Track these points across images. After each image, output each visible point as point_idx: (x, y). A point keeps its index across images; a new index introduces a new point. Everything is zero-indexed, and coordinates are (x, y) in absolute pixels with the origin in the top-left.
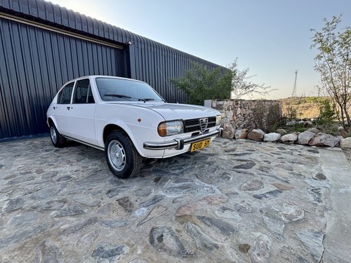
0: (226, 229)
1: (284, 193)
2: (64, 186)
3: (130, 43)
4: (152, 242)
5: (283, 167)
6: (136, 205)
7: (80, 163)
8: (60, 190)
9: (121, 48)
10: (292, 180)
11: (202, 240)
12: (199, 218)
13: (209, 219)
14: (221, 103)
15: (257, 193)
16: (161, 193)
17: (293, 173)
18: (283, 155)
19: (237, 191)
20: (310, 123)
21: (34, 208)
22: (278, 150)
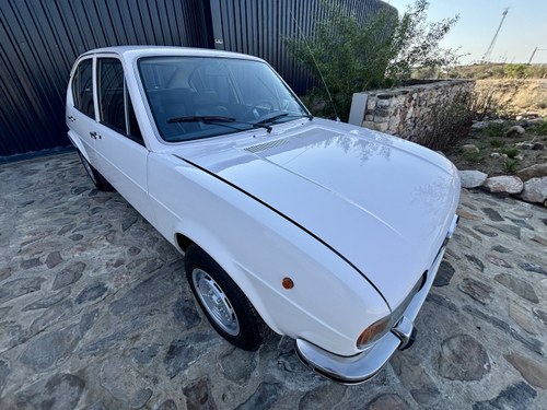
1: (542, 401)
2: (88, 322)
7: (128, 236)
8: (78, 339)
14: (386, 102)
16: (273, 370)
22: (487, 220)
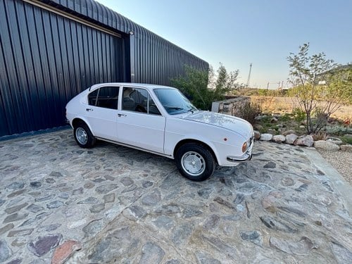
0: (300, 214)
1: (309, 187)
3: (131, 33)
4: (269, 226)
5: (293, 165)
6: (231, 202)
9: (119, 36)
10: (307, 176)
11: (294, 221)
12: (279, 208)
13: (286, 208)
14: (227, 106)
15: (294, 187)
16: (238, 192)
17: (303, 171)
18: (285, 155)
19: (283, 187)
20: (276, 120)
21: (159, 213)
22: (278, 150)
